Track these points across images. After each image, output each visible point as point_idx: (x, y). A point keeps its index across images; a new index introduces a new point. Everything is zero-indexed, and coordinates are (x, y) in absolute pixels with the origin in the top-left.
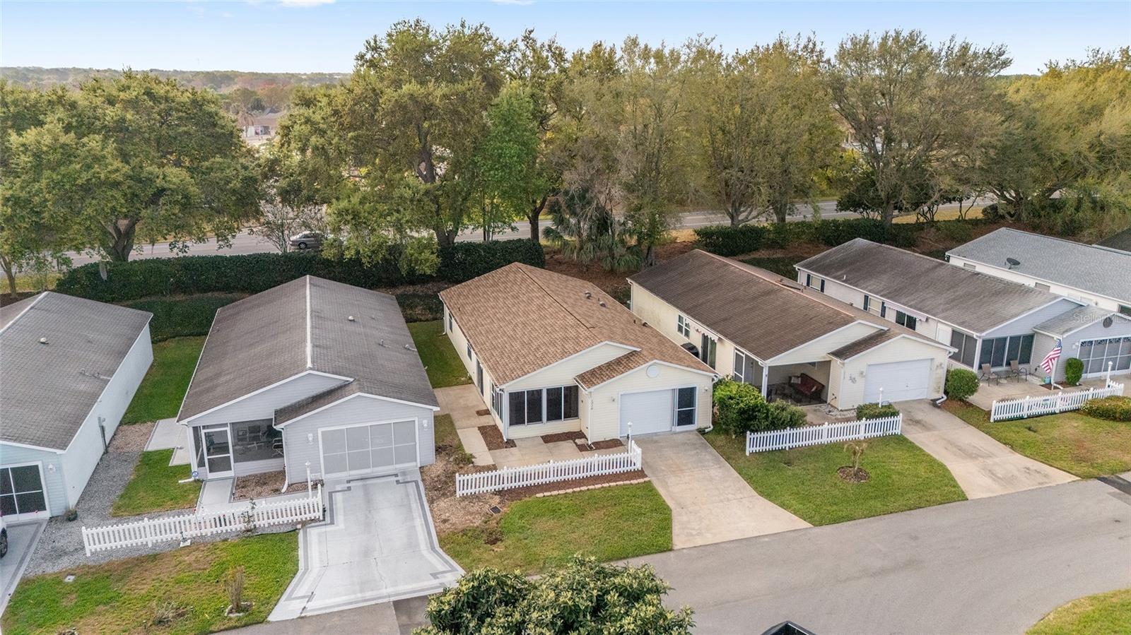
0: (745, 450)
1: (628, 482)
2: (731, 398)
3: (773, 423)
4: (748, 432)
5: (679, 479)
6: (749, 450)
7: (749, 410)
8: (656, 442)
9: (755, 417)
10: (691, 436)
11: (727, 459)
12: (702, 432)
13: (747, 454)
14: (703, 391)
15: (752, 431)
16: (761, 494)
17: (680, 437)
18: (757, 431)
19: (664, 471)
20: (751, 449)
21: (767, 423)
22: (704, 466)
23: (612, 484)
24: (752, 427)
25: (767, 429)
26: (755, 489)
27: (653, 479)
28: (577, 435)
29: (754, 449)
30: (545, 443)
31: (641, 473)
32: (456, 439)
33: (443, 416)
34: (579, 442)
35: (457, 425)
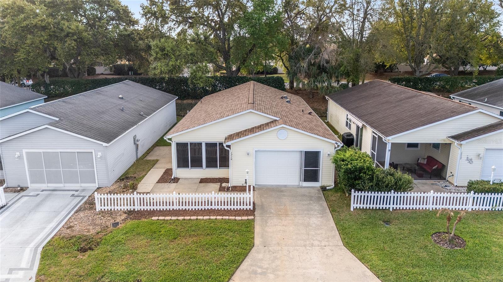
0: (350, 205)
1: (233, 218)
4: (353, 190)
5: (281, 221)
6: (353, 206)
8: (282, 191)
9: (360, 178)
10: (312, 191)
11: (332, 211)
12: (324, 189)
13: (352, 209)
14: (327, 155)
15: (357, 190)
16: (347, 245)
17: (303, 190)
18: (361, 190)
19: (272, 213)
20: (355, 206)
21: (371, 184)
22: (308, 214)
23: (218, 217)
24: (357, 187)
25: (371, 189)
26: (343, 240)
27: (258, 219)
28: (227, 180)
29: (358, 206)
30: (200, 183)
31: (252, 212)
32: (144, 174)
33: (153, 160)
34: (224, 185)
35: (156, 166)
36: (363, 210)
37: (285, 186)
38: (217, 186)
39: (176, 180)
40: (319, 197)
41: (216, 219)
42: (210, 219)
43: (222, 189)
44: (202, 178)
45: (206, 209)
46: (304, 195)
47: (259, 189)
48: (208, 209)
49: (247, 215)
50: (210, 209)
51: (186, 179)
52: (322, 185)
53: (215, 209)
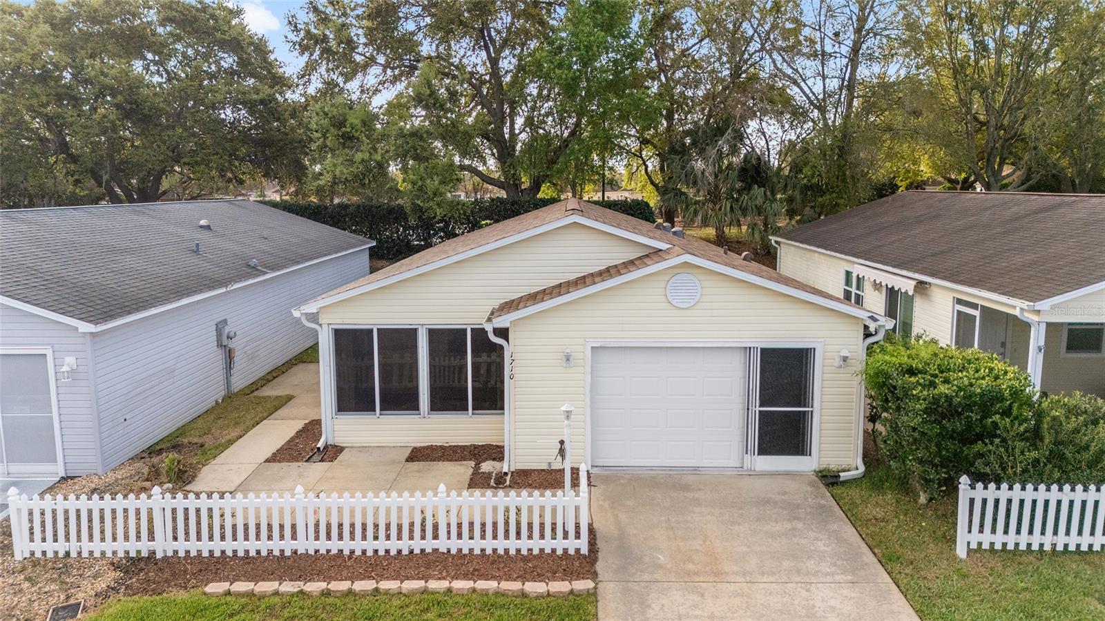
0: (953, 540)
1: (514, 586)
2: (911, 372)
3: (1056, 457)
4: (964, 480)
5: (697, 598)
6: (965, 539)
7: (969, 407)
8: (686, 488)
9: (990, 434)
10: (792, 486)
11: (887, 561)
12: (829, 479)
13: (961, 552)
14: (837, 362)
15: (979, 478)
17: (759, 483)
18: (996, 480)
19: (660, 567)
20: (975, 538)
21: (1035, 454)
22: (798, 572)
27: (609, 590)
28: (496, 452)
29: (986, 539)
30: (407, 460)
31: (585, 564)
32: (234, 434)
33: (277, 397)
34: (487, 466)
35: (280, 412)
36: (1009, 555)
37: (695, 470)
38: (464, 470)
39: (332, 453)
40: (822, 507)
41: (449, 590)
42: (425, 591)
43: (478, 481)
44: (418, 445)
45: (417, 551)
46: (767, 502)
47: (607, 480)
48: (423, 551)
49: (570, 574)
50: (429, 550)
51: (364, 449)
52: (823, 467)
53: (449, 551)
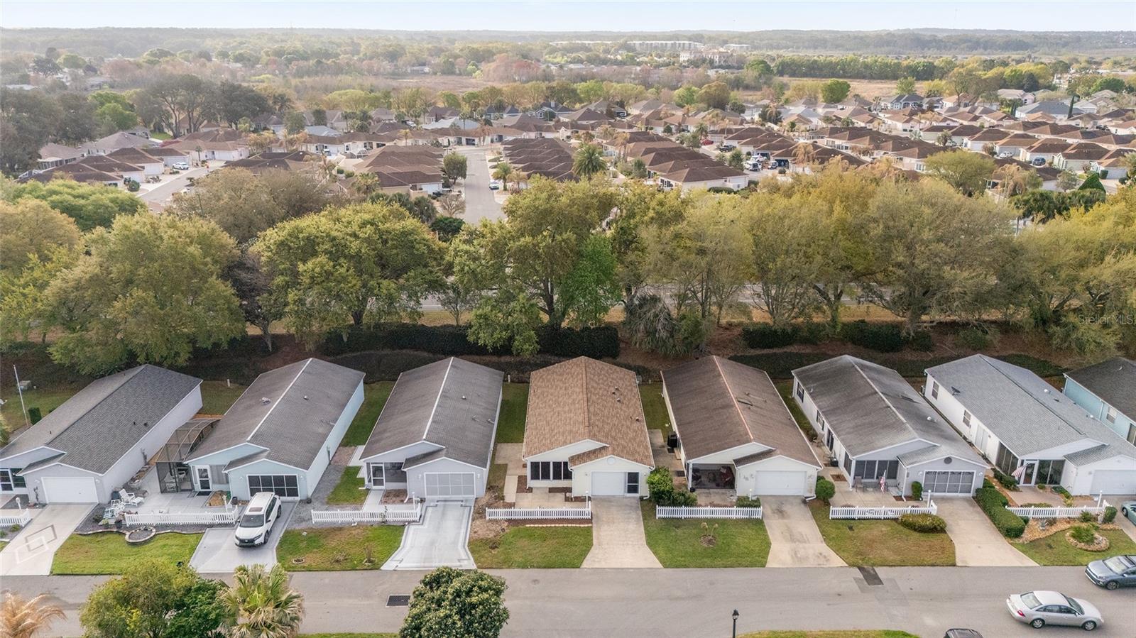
0: (655, 515)
1: (578, 525)
3: (673, 502)
4: (659, 505)
5: (609, 527)
6: (658, 515)
7: (662, 490)
9: (662, 498)
10: (633, 500)
11: (644, 519)
12: (642, 499)
13: (656, 518)
14: (643, 476)
16: (650, 545)
17: (626, 499)
18: (663, 505)
19: (604, 521)
21: (669, 501)
22: (629, 522)
23: (570, 525)
24: (661, 503)
25: (669, 505)
26: (647, 540)
27: (594, 525)
28: (569, 490)
30: (549, 491)
31: (589, 521)
32: (503, 482)
33: (502, 465)
35: (508, 472)
36: (664, 519)
37: (614, 496)
38: (561, 496)
39: (530, 490)
40: (637, 506)
41: (567, 526)
43: (567, 499)
44: (551, 487)
46: (627, 505)
47: (594, 499)
49: (588, 523)
51: (538, 488)
52: (641, 497)
53: (566, 518)
